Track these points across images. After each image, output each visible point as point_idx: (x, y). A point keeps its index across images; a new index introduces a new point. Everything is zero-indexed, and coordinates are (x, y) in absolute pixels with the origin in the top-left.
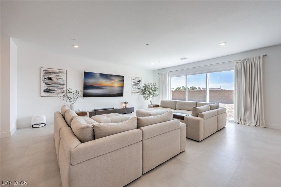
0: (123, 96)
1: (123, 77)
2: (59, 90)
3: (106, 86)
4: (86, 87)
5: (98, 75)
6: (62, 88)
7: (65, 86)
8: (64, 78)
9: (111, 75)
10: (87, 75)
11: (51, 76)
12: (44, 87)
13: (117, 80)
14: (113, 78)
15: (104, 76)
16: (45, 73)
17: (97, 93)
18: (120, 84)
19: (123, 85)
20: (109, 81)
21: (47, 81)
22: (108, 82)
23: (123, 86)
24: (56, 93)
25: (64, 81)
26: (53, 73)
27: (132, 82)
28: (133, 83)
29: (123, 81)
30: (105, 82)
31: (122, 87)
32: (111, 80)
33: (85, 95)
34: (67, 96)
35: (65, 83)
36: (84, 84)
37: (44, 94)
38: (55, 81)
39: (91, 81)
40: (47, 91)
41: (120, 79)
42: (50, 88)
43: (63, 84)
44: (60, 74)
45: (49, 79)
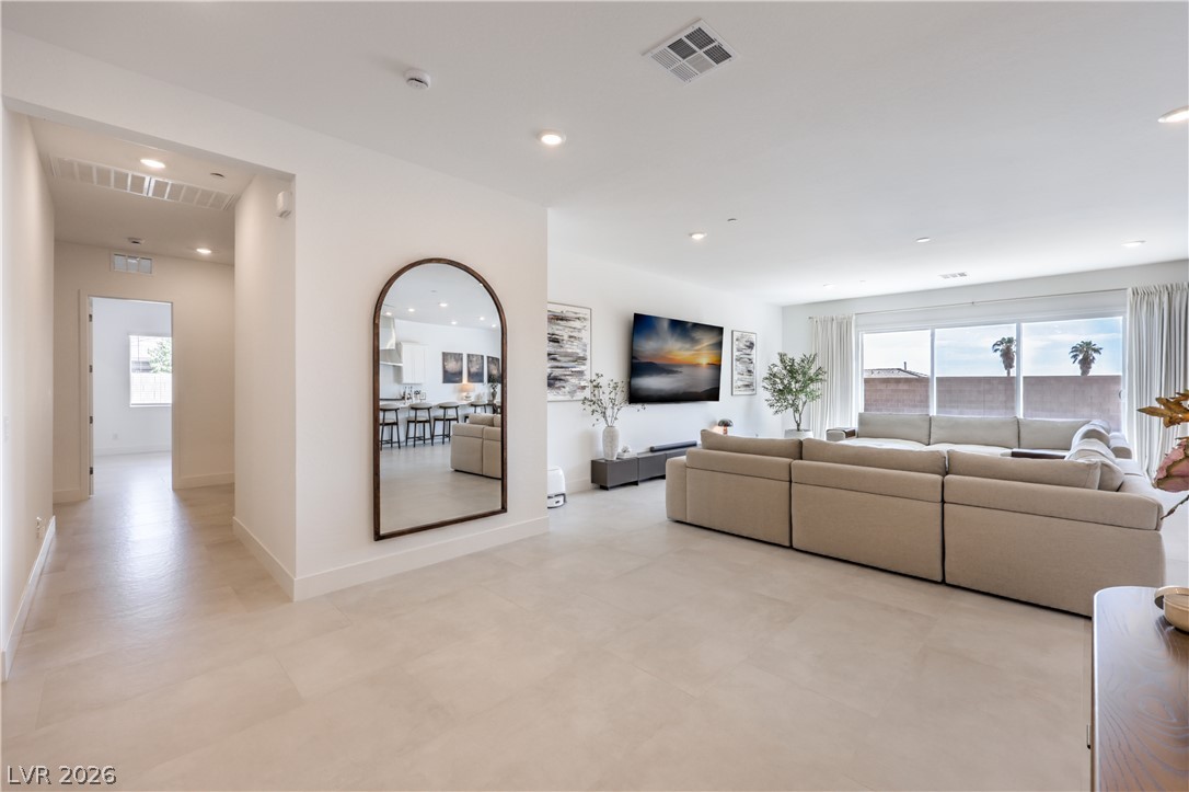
1: (721, 331)
2: (574, 380)
3: (680, 365)
5: (666, 325)
6: (581, 373)
7: (588, 363)
8: (585, 335)
9: (696, 326)
10: (641, 324)
11: (562, 331)
13: (706, 341)
14: (698, 335)
15: (680, 328)
16: (550, 321)
17: (661, 390)
18: (712, 357)
19: (720, 360)
20: (688, 346)
21: (552, 348)
22: (688, 350)
23: (720, 366)
24: (568, 388)
25: (585, 345)
26: (562, 319)
27: (735, 350)
28: (736, 353)
29: (720, 345)
30: (680, 349)
31: (717, 367)
32: (693, 342)
35: (588, 354)
36: (631, 357)
38: (567, 346)
39: (649, 347)
40: (551, 382)
41: (715, 339)
42: (557, 372)
43: (584, 359)
44: (577, 324)
45: (554, 340)
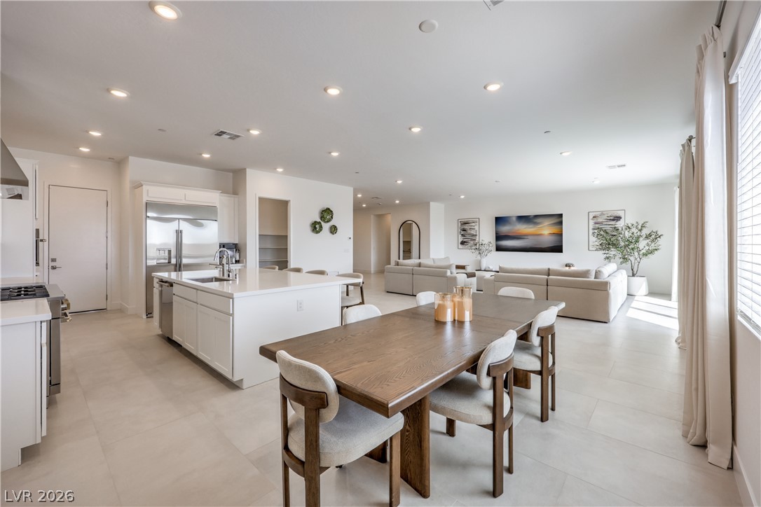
0: (562, 252)
1: (561, 215)
2: (472, 242)
3: (527, 235)
4: (499, 237)
5: (514, 219)
6: (475, 240)
7: (478, 237)
8: (477, 228)
10: (499, 220)
11: (466, 227)
12: (461, 239)
13: (547, 222)
14: (538, 220)
15: (523, 219)
16: (462, 225)
18: (555, 230)
19: (562, 231)
20: (531, 226)
21: (463, 233)
23: (562, 234)
24: (470, 245)
25: (477, 231)
26: (467, 223)
27: (591, 223)
28: (593, 226)
29: (561, 223)
30: (525, 228)
31: (560, 235)
32: (536, 224)
33: (499, 249)
34: (478, 248)
35: (478, 234)
36: (496, 234)
37: (460, 246)
38: (469, 232)
39: (505, 229)
40: (462, 243)
41: (555, 220)
42: (465, 240)
43: (476, 235)
44: (473, 224)
45: (464, 230)
